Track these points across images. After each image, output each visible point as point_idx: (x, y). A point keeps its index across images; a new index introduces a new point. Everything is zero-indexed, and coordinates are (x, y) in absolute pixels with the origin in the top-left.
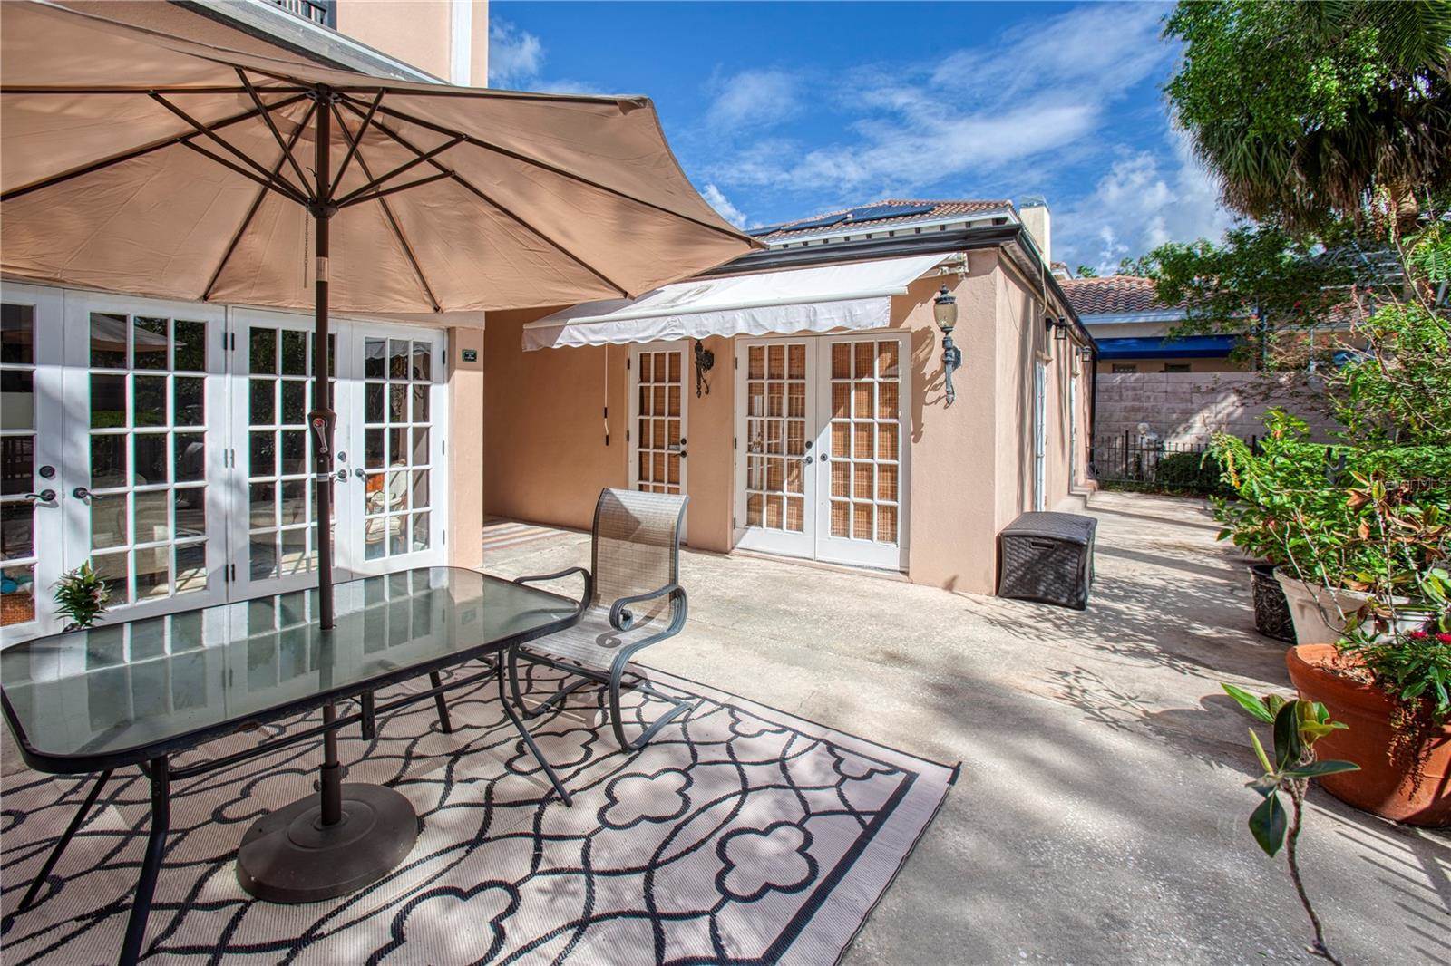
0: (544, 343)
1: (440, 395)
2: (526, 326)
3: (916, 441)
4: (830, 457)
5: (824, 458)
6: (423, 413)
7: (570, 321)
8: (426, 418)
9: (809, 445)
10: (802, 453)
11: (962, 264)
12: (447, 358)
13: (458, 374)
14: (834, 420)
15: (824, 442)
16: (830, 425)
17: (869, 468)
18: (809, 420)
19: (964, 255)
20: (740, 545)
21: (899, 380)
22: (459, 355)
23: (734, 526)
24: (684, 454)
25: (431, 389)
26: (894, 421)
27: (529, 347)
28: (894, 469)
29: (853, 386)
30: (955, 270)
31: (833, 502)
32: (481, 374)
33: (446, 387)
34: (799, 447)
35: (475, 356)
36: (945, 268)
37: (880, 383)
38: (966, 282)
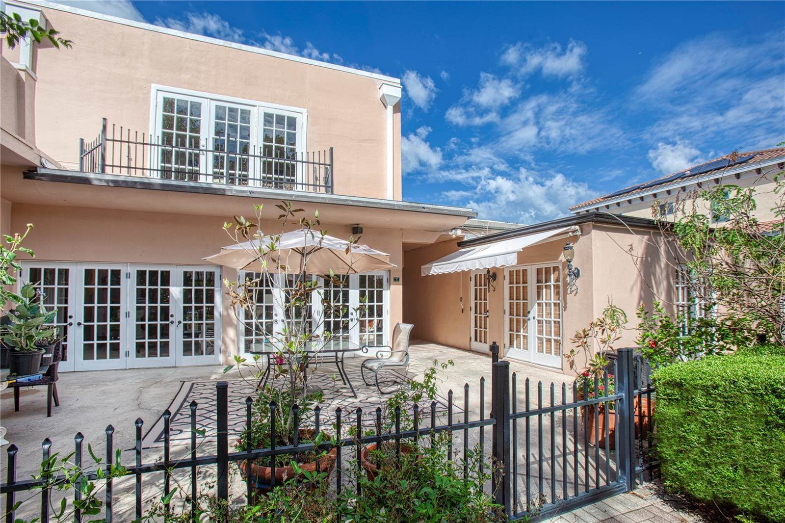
0: (427, 274)
1: (387, 294)
2: (422, 267)
3: (565, 311)
4: (536, 318)
5: (534, 318)
6: (380, 299)
7: (434, 264)
8: (381, 301)
9: (529, 312)
10: (527, 316)
11: (577, 230)
12: (388, 281)
13: (392, 286)
14: (538, 301)
15: (534, 312)
16: (536, 304)
17: (550, 322)
18: (529, 301)
19: (577, 227)
20: (507, 356)
21: (560, 284)
22: (392, 280)
23: (505, 347)
24: (488, 316)
25: (384, 292)
26: (559, 301)
27: (423, 275)
28: (559, 322)
29: (544, 287)
30: (575, 234)
31: (538, 338)
32: (401, 287)
33: (389, 291)
34: (526, 313)
35: (399, 279)
36: (570, 233)
37: (554, 285)
38: (581, 238)
